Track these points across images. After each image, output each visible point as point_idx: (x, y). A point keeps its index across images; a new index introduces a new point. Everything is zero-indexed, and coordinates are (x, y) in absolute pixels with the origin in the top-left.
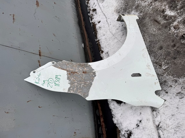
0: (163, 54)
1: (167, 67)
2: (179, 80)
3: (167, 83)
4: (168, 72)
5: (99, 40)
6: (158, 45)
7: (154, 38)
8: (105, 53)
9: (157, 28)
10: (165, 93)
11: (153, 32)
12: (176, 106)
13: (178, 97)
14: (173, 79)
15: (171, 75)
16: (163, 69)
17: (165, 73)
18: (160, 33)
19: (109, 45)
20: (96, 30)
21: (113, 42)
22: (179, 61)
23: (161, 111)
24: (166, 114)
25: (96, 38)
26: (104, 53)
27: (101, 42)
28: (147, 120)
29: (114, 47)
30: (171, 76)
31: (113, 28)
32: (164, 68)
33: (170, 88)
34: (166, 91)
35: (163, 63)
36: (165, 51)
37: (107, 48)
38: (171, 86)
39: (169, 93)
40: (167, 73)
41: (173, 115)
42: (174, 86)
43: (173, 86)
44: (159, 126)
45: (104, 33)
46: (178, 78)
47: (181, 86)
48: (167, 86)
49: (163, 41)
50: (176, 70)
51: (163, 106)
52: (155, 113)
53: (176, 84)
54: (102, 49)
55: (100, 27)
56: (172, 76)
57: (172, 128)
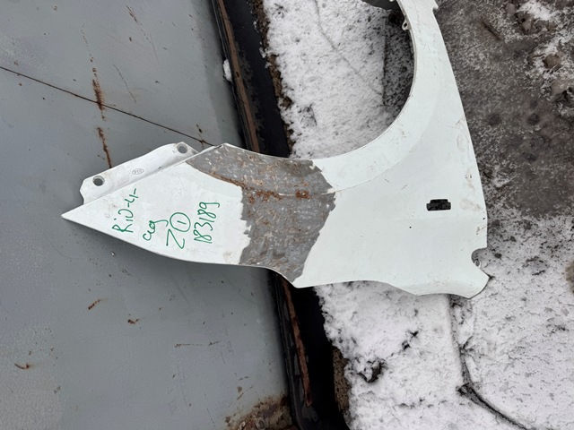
0: (499, 142)
1: (506, 181)
2: (538, 223)
3: (502, 230)
4: (509, 198)
5: (274, 56)
6: (487, 110)
7: (477, 84)
8: (299, 109)
9: (491, 54)
10: (493, 258)
11: (476, 63)
12: (521, 293)
13: (528, 271)
14: (520, 220)
15: (517, 208)
16: (495, 186)
17: (499, 198)
18: (499, 70)
19: (316, 82)
20: (264, 15)
21: (332, 71)
22: (544, 169)
23: (478, 305)
24: (490, 315)
25: (266, 46)
26: (294, 107)
27: (283, 65)
28: (436, 330)
29: (335, 91)
30: (514, 210)
31: (336, 20)
32: (499, 185)
33: (508, 244)
34: (497, 252)
35: (497, 168)
36: (507, 132)
37: (309, 90)
38: (513, 239)
39: (504, 258)
40: (504, 199)
41: (508, 319)
42: (522, 240)
43: (518, 238)
44: (468, 348)
45: (299, 32)
46: (537, 216)
47: (540, 240)
48: (501, 236)
49: (504, 100)
50: (532, 194)
51: (484, 292)
52: (458, 311)
53: (529, 235)
54: (289, 94)
55: (282, 8)
56: (519, 209)
57: (502, 353)
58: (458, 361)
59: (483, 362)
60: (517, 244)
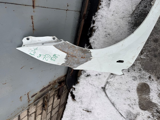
2: (143, 71)
3: (134, 67)
10: (127, 71)
14: (140, 68)
15: (141, 65)
16: (141, 57)
17: (139, 60)
22: (156, 61)
23: (117, 77)
39: (129, 73)
51: (120, 76)
52: (112, 75)
58: (105, 83)
59: (110, 86)
60: (135, 72)
